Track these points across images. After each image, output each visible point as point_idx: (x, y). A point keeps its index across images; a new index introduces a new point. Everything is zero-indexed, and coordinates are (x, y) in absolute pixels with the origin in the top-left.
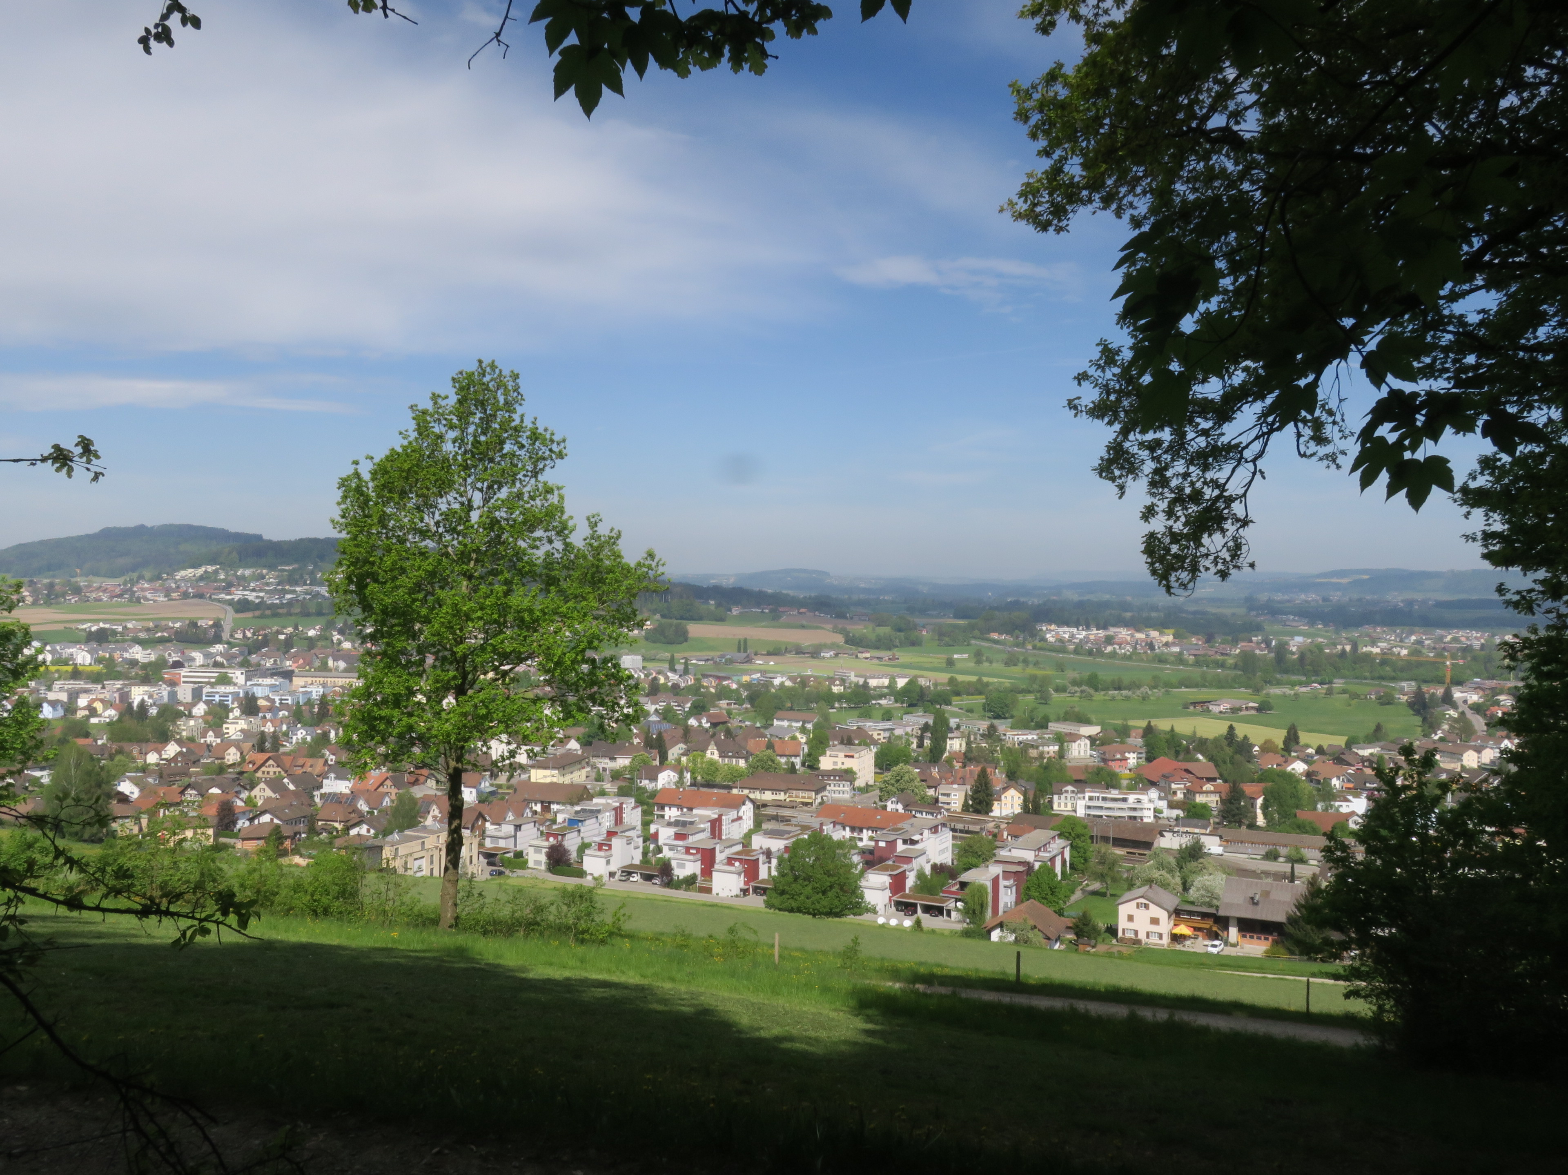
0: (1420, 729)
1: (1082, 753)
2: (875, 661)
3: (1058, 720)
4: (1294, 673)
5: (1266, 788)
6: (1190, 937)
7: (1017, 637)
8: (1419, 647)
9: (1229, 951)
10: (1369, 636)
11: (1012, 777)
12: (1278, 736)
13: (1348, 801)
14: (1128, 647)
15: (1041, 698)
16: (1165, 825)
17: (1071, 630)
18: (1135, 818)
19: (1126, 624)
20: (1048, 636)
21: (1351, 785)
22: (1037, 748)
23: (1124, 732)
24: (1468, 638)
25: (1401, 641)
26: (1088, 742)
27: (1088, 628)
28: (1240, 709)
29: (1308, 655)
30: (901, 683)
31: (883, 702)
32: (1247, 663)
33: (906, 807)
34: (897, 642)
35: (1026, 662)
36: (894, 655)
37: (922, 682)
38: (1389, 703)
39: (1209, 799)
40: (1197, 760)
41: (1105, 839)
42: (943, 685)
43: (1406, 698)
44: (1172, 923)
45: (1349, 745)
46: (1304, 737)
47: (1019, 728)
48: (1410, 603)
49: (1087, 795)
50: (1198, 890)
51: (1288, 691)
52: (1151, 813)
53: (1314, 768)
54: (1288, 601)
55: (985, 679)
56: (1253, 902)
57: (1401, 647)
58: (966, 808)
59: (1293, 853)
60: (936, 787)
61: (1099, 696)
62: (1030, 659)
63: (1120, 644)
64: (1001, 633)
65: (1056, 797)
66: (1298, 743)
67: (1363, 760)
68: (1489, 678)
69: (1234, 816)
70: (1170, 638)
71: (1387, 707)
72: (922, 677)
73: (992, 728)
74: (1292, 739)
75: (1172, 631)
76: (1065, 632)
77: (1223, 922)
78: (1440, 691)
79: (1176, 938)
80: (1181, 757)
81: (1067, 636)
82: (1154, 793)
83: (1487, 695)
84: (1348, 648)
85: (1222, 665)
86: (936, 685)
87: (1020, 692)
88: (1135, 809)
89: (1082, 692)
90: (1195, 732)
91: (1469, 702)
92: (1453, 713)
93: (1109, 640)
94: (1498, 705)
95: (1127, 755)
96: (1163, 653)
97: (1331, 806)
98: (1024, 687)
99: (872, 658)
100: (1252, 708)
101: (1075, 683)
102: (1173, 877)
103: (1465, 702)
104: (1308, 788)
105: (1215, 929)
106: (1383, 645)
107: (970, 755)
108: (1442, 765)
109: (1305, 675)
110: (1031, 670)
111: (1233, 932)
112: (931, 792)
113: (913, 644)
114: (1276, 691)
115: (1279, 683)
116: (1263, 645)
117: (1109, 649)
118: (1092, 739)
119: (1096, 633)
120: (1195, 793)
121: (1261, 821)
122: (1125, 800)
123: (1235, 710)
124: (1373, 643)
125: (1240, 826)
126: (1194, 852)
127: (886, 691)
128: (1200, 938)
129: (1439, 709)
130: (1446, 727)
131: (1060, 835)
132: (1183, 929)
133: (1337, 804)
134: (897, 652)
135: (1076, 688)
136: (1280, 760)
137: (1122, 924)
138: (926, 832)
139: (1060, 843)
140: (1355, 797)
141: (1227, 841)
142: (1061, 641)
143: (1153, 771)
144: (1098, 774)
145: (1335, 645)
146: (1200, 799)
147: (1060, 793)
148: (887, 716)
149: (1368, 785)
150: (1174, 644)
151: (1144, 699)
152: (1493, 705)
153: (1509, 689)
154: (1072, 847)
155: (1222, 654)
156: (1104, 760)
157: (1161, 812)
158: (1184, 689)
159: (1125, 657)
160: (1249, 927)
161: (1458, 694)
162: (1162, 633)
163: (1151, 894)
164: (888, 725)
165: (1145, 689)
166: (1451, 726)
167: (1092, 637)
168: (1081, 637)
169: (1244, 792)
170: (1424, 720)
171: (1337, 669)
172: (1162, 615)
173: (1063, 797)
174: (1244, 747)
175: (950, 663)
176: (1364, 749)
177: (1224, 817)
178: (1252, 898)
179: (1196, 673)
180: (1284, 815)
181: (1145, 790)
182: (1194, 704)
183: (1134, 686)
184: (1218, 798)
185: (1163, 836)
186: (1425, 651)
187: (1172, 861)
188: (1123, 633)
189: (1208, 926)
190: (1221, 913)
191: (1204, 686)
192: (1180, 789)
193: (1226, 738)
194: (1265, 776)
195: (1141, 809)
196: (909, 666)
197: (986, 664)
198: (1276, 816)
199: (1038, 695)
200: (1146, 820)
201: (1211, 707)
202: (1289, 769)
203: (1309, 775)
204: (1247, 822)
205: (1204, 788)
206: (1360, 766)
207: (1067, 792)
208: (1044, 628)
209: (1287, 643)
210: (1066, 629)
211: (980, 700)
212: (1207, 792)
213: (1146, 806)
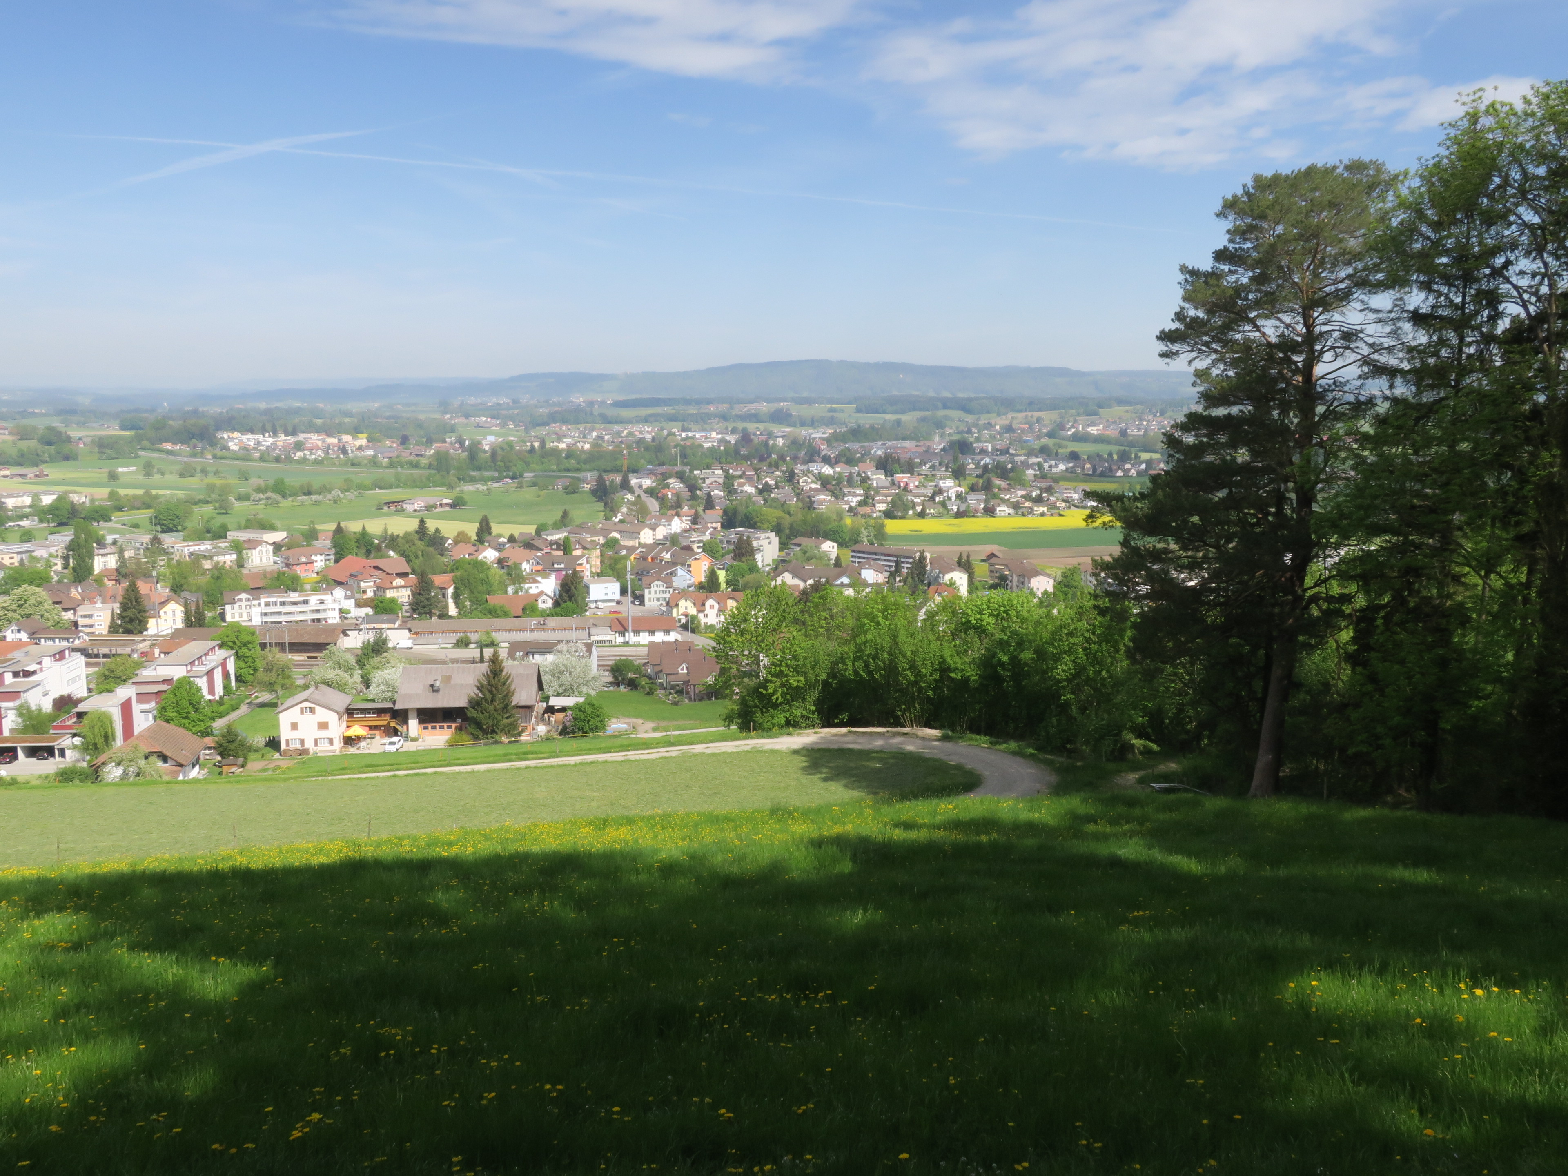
0: (603, 514)
1: (264, 560)
2: (19, 479)
3: (239, 528)
4: (486, 470)
5: (456, 577)
6: (365, 738)
7: (195, 447)
8: (600, 442)
9: (410, 746)
10: (556, 434)
11: (177, 589)
12: (471, 529)
13: (537, 582)
14: (320, 453)
15: (221, 508)
16: (351, 624)
17: (256, 437)
18: (318, 620)
19: (318, 431)
20: (230, 444)
21: (540, 568)
22: (211, 558)
23: (312, 535)
24: (641, 433)
25: (584, 437)
26: (271, 548)
27: (275, 433)
28: (434, 506)
29: (500, 452)
30: (47, 500)
31: (25, 523)
32: (441, 463)
33: (32, 634)
34: (46, 457)
35: (204, 472)
36: (41, 471)
37: (75, 498)
38: (574, 492)
39: (400, 594)
40: (389, 557)
41: (281, 646)
42: (102, 500)
43: (589, 486)
44: (344, 724)
45: (538, 532)
46: (496, 529)
47: (192, 540)
48: (591, 403)
49: (263, 601)
50: (378, 686)
51: (481, 487)
52: (336, 614)
53: (505, 554)
54: (481, 404)
55: (154, 492)
56: (433, 689)
57: (584, 442)
58: (114, 629)
59: (484, 638)
60: (74, 609)
61: (286, 503)
62: (209, 469)
63: (311, 450)
64: (175, 443)
65: (228, 608)
66: (490, 534)
67: (551, 544)
68: (660, 465)
69: (424, 607)
70: (364, 442)
71: (573, 495)
72: (75, 492)
73: (156, 540)
74: (484, 530)
75: (365, 435)
76: (250, 440)
77: (401, 716)
78: (618, 479)
79: (349, 741)
80: (372, 556)
81: (252, 444)
82: (339, 592)
83: (659, 480)
84: (536, 444)
85: (416, 466)
86: (92, 501)
87: (196, 504)
88: (318, 611)
89: (267, 499)
90: (386, 530)
91: (644, 487)
92: (630, 497)
93: (299, 446)
94: (668, 487)
95: (313, 557)
96: (356, 457)
97: (521, 589)
98: (201, 497)
99: (13, 476)
100: (447, 504)
101: (259, 490)
102: (351, 675)
103: (640, 486)
104: (497, 573)
105: (393, 724)
106: (568, 441)
107: (124, 571)
108: (622, 543)
109: (496, 470)
110: (211, 480)
111: (413, 724)
112: (69, 616)
113: (67, 458)
114: (469, 488)
115: (473, 480)
116: (457, 445)
117: (299, 454)
118: (277, 547)
119: (283, 440)
120: (385, 589)
121: (453, 610)
122: (306, 602)
123: (429, 508)
124: (560, 439)
125: (431, 617)
126: (378, 648)
127: (28, 510)
128: (378, 737)
129: (618, 495)
130: (624, 510)
131: (221, 646)
132: (357, 730)
133: (526, 586)
134: (46, 469)
135: (261, 496)
136: (472, 549)
137: (285, 735)
138: (47, 661)
139: (221, 654)
140: (543, 578)
141: (417, 633)
142: (246, 449)
143: (342, 571)
144: (278, 579)
145: (525, 442)
146: (389, 594)
147: (233, 602)
148: (27, 536)
149: (556, 566)
150: (367, 448)
151: (335, 502)
152: (663, 488)
153: (677, 473)
154: (238, 657)
155: (417, 455)
156: (288, 565)
157: (348, 612)
158: (378, 491)
159: (317, 462)
160: (429, 716)
161: (634, 481)
162: (355, 438)
163: (317, 696)
164: (26, 547)
165: (336, 492)
166: (629, 508)
167: (280, 444)
168: (268, 444)
169: (432, 582)
170: (606, 505)
171: (527, 464)
172: (355, 420)
173: (236, 606)
174: (436, 541)
175: (113, 476)
176: (552, 535)
177: (414, 610)
178: (432, 686)
179: (389, 475)
180: (477, 602)
181: (330, 589)
182: (388, 504)
183: (324, 489)
184: (409, 592)
185: (346, 635)
186: (605, 445)
187: (352, 660)
188: (314, 439)
189: (385, 723)
190: (398, 706)
191: (397, 487)
192: (369, 587)
193: (417, 532)
194: (456, 566)
195: (325, 610)
196: (62, 483)
197: (157, 477)
198: (468, 603)
199: (217, 505)
200: (330, 621)
201: (405, 506)
202: (480, 557)
203: (500, 562)
204: (438, 613)
205: (394, 584)
206: (548, 550)
207: (241, 600)
208: (226, 436)
209: (479, 443)
210: (250, 436)
211: (148, 513)
212: (397, 587)
213: (331, 606)
